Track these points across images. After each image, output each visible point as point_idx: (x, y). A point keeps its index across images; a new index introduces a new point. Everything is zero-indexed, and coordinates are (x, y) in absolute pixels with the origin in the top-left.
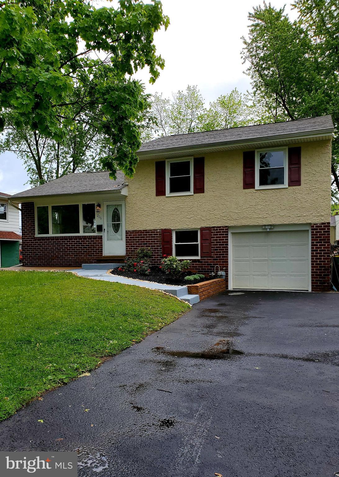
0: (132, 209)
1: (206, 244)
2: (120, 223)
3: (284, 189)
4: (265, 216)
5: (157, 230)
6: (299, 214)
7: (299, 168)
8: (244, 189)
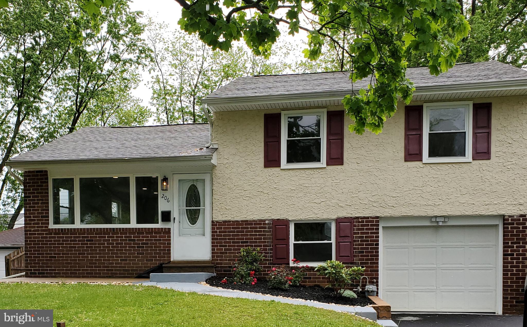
0: (224, 187)
1: (346, 243)
2: (200, 209)
3: (466, 165)
4: (437, 202)
5: (265, 221)
6: (488, 201)
7: (489, 134)
8: (405, 161)
